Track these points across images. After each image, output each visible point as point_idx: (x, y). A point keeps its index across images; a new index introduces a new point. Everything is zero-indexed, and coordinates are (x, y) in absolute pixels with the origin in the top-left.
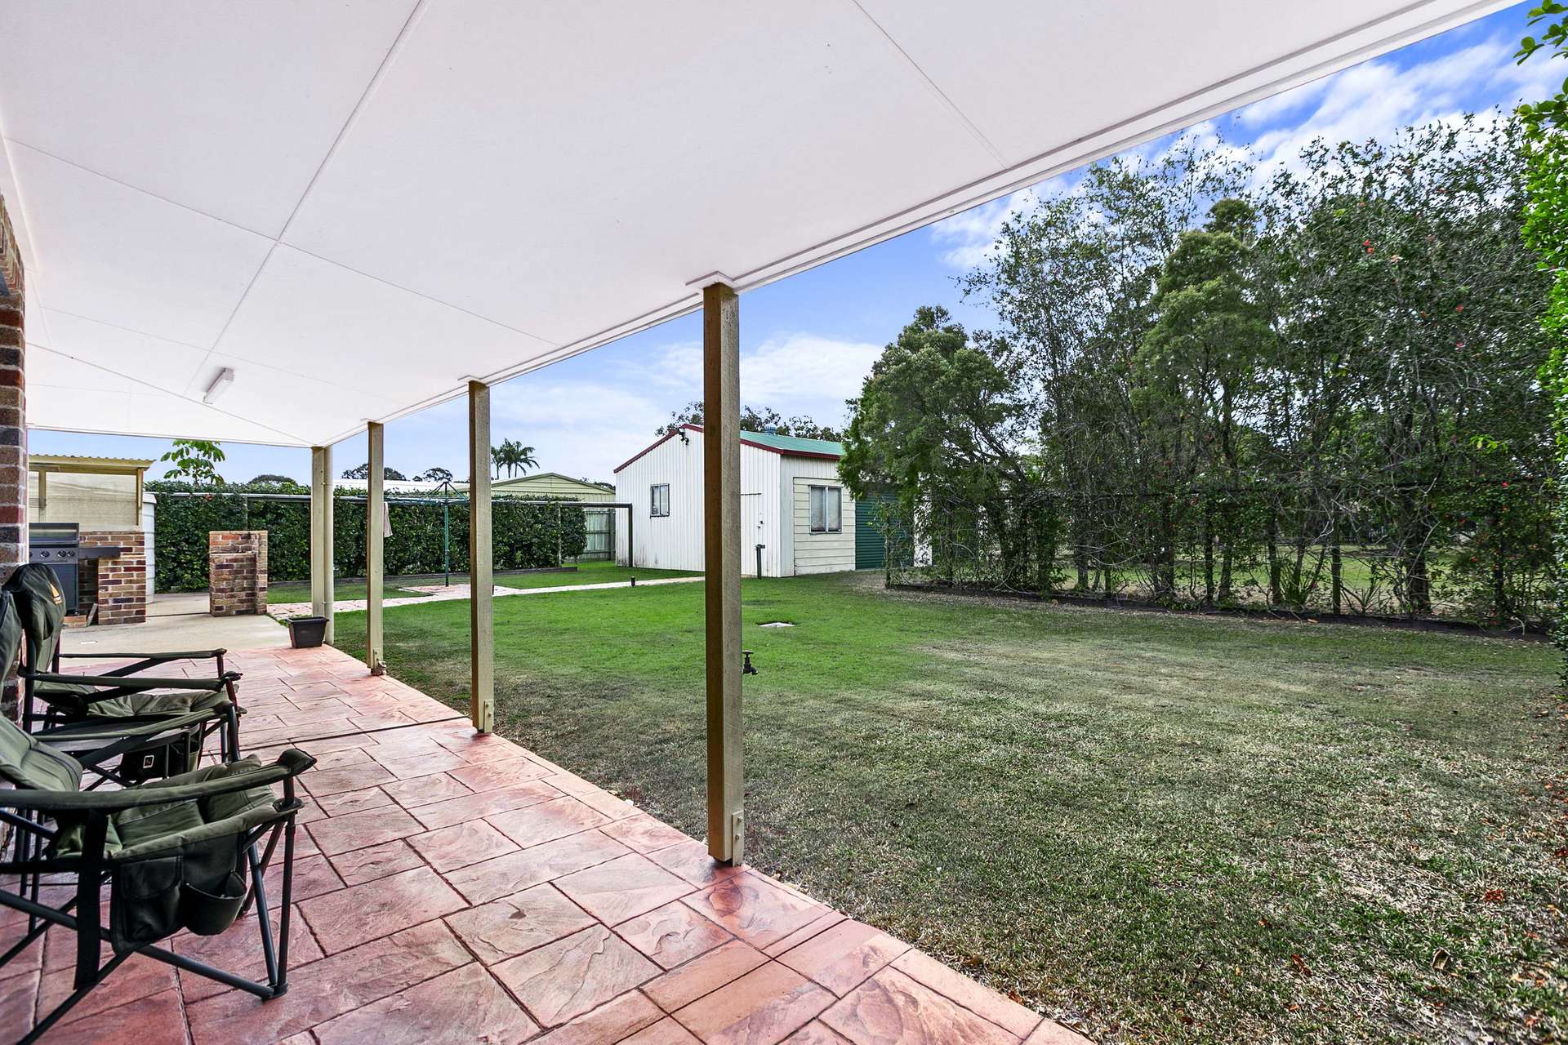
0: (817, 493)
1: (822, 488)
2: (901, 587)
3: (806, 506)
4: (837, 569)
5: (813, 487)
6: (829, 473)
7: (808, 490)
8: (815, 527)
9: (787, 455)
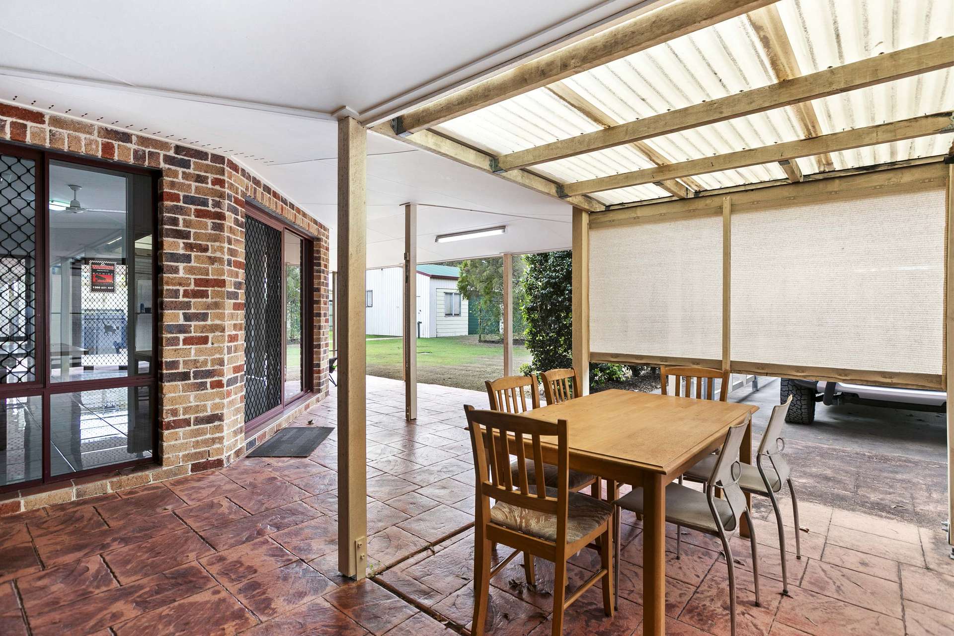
0: (449, 296)
1: (451, 294)
2: (485, 342)
3: (443, 302)
4: (458, 334)
5: (446, 293)
6: (453, 286)
7: (444, 294)
8: (448, 313)
9: (433, 277)
